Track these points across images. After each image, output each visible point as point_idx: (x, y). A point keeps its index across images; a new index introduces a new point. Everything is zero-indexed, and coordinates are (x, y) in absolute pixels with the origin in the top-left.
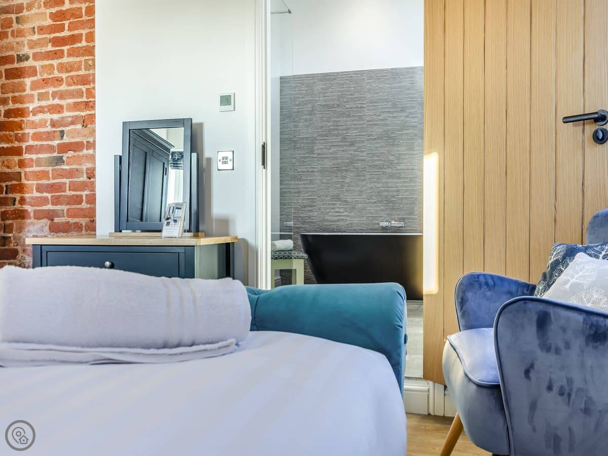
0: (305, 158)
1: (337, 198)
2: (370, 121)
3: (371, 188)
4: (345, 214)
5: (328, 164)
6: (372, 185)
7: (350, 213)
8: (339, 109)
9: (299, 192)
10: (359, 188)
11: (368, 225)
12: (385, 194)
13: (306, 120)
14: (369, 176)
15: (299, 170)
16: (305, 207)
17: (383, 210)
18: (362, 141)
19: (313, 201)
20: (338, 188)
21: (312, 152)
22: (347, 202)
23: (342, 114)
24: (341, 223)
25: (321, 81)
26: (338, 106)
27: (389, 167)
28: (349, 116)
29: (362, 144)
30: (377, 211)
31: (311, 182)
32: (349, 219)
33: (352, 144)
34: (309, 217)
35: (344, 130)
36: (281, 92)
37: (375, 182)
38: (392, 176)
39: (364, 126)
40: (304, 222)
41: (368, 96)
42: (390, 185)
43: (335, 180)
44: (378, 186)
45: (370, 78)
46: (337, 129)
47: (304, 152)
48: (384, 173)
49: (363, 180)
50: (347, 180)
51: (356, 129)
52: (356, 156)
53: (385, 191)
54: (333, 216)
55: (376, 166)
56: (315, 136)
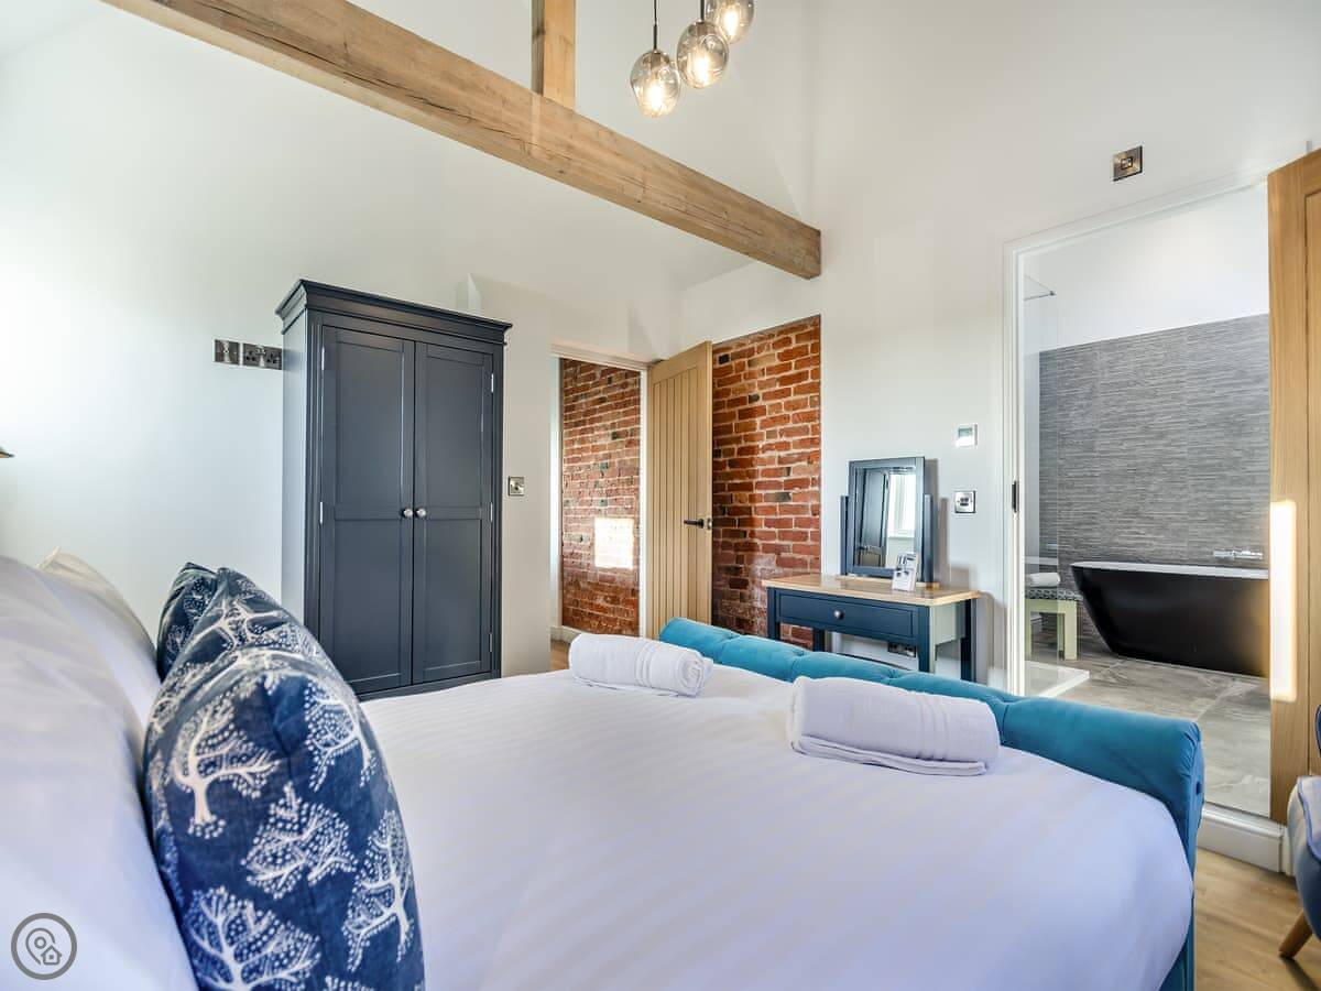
0: (1078, 458)
1: (1136, 513)
2: (1194, 400)
3: (1197, 499)
4: (1150, 536)
5: (1117, 465)
6: (1200, 495)
7: (1158, 534)
8: (1138, 387)
9: (1070, 504)
10: (1174, 500)
11: (1191, 553)
12: (1226, 508)
13: (1081, 407)
14: (1192, 482)
15: (1070, 474)
16: (1080, 524)
17: (1221, 533)
18: (1179, 431)
19: (1093, 516)
20: (1135, 498)
21: (1091, 449)
22: (1152, 519)
23: (1143, 394)
24: (1141, 549)
25: (1106, 350)
26: (1136, 383)
27: (1230, 468)
28: (1155, 396)
29: (1179, 436)
30: (1209, 534)
31: (1090, 490)
32: (1154, 543)
33: (1161, 436)
34: (1087, 539)
35: (1147, 416)
36: (1041, 373)
37: (1203, 491)
38: (1236, 481)
39: (1184, 408)
40: (1078, 545)
41: (1190, 364)
42: (1232, 495)
43: (1130, 487)
44: (1211, 496)
45: (1193, 338)
46: (1134, 417)
47: (1077, 450)
48: (1223, 477)
49: (1181, 489)
50: (1152, 488)
51: (1168, 413)
52: (1167, 452)
53: (1224, 504)
54: (1128, 539)
55: (1207, 466)
56: (1097, 427)
